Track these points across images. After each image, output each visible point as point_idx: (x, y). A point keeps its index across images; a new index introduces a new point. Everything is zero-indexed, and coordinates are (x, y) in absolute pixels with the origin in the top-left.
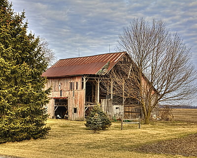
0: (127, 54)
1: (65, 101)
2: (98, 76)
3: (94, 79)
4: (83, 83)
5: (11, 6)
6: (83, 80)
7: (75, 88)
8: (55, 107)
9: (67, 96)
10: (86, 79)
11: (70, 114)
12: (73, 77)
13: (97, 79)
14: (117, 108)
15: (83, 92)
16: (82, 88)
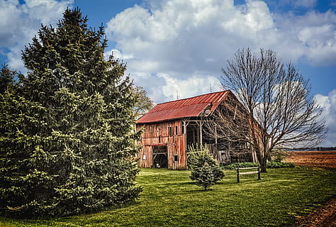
0: (230, 93)
1: (165, 148)
2: (199, 118)
3: (195, 122)
4: (183, 127)
5: (85, 20)
6: (183, 123)
7: (175, 133)
8: (154, 155)
9: (166, 142)
10: (187, 123)
11: (170, 162)
12: (172, 121)
13: (199, 123)
14: (222, 154)
15: (184, 137)
16: (183, 133)
